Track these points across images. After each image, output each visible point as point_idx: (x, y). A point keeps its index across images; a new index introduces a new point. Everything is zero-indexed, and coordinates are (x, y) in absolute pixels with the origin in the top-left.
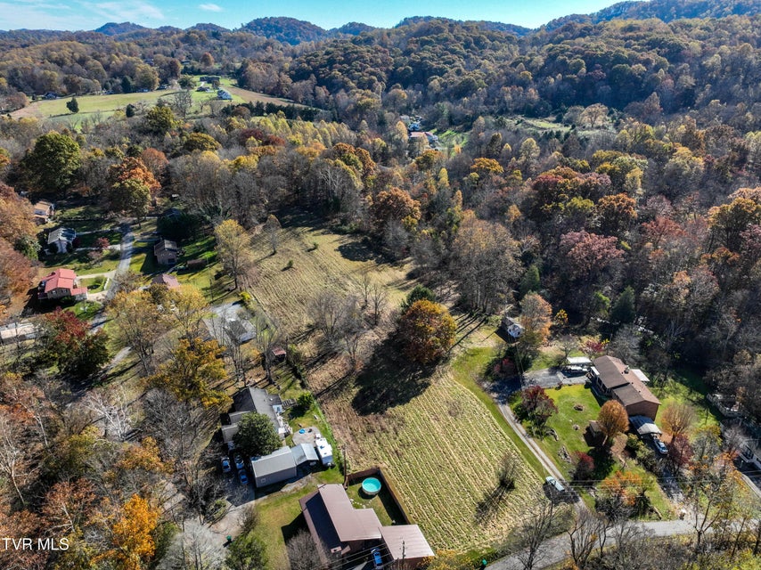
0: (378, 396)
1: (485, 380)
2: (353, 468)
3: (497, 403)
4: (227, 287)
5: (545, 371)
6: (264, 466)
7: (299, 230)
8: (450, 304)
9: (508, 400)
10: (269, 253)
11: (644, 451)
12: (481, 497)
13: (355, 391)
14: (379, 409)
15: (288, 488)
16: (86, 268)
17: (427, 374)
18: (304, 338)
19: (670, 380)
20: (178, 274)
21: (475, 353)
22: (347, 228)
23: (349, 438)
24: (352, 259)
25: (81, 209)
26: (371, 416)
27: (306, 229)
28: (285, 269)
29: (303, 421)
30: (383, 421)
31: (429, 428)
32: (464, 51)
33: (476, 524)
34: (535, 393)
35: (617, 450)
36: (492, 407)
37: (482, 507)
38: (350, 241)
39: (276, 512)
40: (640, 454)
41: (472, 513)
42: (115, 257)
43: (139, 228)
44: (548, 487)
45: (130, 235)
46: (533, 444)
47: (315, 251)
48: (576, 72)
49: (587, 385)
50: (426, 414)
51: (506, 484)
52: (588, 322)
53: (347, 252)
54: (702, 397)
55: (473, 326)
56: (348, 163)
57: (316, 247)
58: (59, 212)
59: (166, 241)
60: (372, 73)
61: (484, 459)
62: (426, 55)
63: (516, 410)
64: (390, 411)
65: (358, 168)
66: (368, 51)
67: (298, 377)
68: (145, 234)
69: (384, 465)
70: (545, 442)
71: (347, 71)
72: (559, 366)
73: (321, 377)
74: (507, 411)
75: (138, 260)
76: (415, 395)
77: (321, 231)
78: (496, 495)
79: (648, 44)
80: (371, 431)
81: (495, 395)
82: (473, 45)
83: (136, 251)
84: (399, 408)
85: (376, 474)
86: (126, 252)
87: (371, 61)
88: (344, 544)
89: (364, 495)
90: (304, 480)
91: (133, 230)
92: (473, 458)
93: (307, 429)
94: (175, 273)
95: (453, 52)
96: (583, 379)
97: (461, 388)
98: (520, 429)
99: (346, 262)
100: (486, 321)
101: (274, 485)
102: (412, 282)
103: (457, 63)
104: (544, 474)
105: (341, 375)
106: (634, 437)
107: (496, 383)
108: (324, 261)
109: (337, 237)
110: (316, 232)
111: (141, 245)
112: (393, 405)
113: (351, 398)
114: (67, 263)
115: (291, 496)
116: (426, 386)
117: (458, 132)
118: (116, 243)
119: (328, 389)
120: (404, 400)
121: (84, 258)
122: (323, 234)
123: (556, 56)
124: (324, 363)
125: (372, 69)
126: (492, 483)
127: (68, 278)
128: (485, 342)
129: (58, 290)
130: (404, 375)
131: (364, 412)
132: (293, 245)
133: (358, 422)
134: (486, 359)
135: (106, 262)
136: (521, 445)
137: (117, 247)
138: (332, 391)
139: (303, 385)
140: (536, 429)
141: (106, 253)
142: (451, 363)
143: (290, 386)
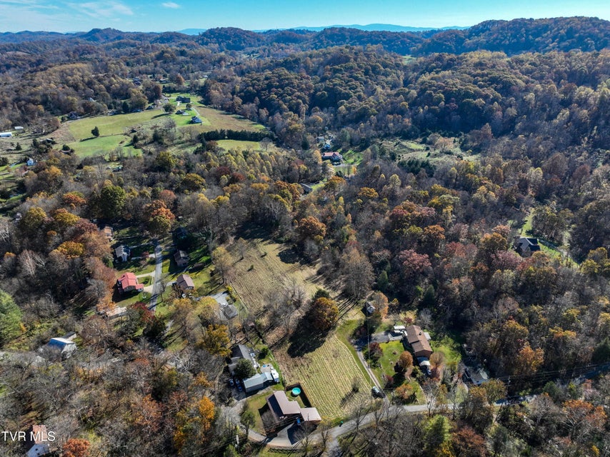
0: (300, 348)
1: (352, 338)
2: (289, 383)
3: (357, 351)
4: (218, 282)
5: (383, 333)
6: (249, 383)
7: (255, 240)
8: (339, 292)
9: (362, 349)
10: (239, 258)
11: (420, 374)
12: (344, 396)
13: (289, 345)
14: (300, 355)
15: (260, 393)
16: (139, 271)
17: (324, 335)
18: (263, 315)
19: (446, 336)
20: (190, 273)
21: (349, 323)
22: (283, 239)
23: (286, 369)
24: (287, 262)
25: (128, 229)
26: (297, 358)
27: (260, 240)
28: (249, 270)
29: (265, 361)
30: (302, 361)
31: (324, 364)
32: (364, 78)
33: (340, 407)
34: (374, 346)
35: (407, 374)
36: (354, 353)
37: (344, 400)
38: (285, 249)
39: (256, 403)
40: (418, 376)
41: (339, 402)
42: (153, 262)
43: (163, 242)
44: (373, 391)
45: (159, 247)
46: (370, 372)
47: (265, 257)
48: (437, 104)
49: (401, 341)
50: (322, 357)
51: (355, 390)
52: (413, 302)
53: (284, 257)
54: (459, 345)
55: (350, 307)
56: (283, 197)
57: (266, 254)
58: (116, 233)
59: (181, 252)
60: (299, 97)
61: (347, 379)
62: (337, 82)
63: (365, 354)
64: (305, 355)
65: (289, 199)
66: (296, 78)
67: (261, 337)
68: (166, 246)
69: (302, 382)
70: (376, 370)
71: (281, 95)
72: (390, 331)
73: (272, 337)
74: (361, 355)
75: (166, 264)
76: (318, 347)
77: (268, 241)
78: (350, 394)
79: (489, 81)
80: (296, 366)
81: (356, 347)
82: (371, 72)
83: (164, 258)
84: (310, 354)
85: (299, 386)
86: (158, 258)
87: (298, 86)
88: (285, 415)
89: (293, 395)
90: (267, 389)
91: (160, 243)
92: (342, 377)
93: (266, 365)
94: (188, 272)
95: (356, 79)
96: (400, 337)
97: (340, 343)
98: (365, 364)
99: (283, 264)
100: (357, 303)
101: (254, 391)
102: (320, 276)
103: (359, 89)
104: (373, 385)
105: (282, 336)
106: (417, 367)
107: (358, 340)
108: (271, 264)
109: (277, 245)
110: (265, 242)
111: (166, 253)
112: (307, 352)
113: (287, 348)
114: (129, 267)
115: (261, 396)
116: (323, 342)
117: (356, 152)
118: (152, 253)
119: (276, 344)
120: (312, 350)
121: (137, 264)
122: (269, 243)
123: (426, 89)
124: (273, 329)
125: (299, 94)
126: (349, 389)
127: (132, 278)
128: (355, 316)
129: (129, 287)
130: (313, 336)
131: (293, 356)
132: (253, 253)
133: (290, 361)
134: (354, 326)
135: (149, 266)
136: (365, 371)
137: (153, 256)
138: (278, 345)
139: (263, 342)
140: (373, 364)
141: (148, 260)
142: (337, 329)
143: (257, 342)
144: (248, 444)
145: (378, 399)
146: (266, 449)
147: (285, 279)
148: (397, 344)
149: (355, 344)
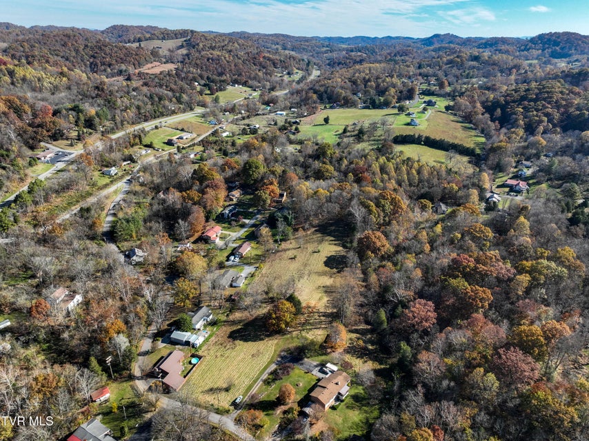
0: (242, 334)
1: (286, 351)
3: (274, 362)
5: (315, 363)
9: (279, 364)
10: (298, 246)
11: (293, 415)
12: (216, 386)
13: (240, 327)
14: (235, 338)
16: (229, 228)
17: (269, 336)
21: (302, 338)
22: (349, 245)
23: (213, 342)
24: (326, 266)
26: (229, 339)
28: (292, 258)
29: (209, 328)
30: (230, 344)
31: (238, 355)
33: (202, 392)
35: (282, 408)
36: (270, 363)
37: (211, 390)
38: (342, 254)
41: (206, 388)
42: (243, 226)
43: (264, 214)
45: (258, 216)
46: (260, 383)
47: (316, 254)
49: (317, 379)
50: (245, 350)
51: (227, 390)
53: (331, 261)
57: (318, 252)
58: (242, 196)
60: (547, 114)
63: (275, 369)
64: (237, 341)
67: (231, 311)
68: (263, 218)
70: (264, 386)
72: (322, 365)
73: (237, 315)
74: (273, 367)
75: (249, 231)
76: (252, 341)
78: (221, 389)
80: (222, 344)
81: (279, 359)
83: (253, 226)
84: (241, 342)
86: (249, 225)
87: (556, 102)
88: (159, 368)
89: (189, 362)
91: (261, 214)
93: (206, 331)
96: (321, 376)
97: (272, 348)
98: (265, 376)
99: (321, 265)
105: (244, 318)
106: (298, 409)
107: (288, 355)
108: (312, 261)
109: (340, 249)
110: (333, 242)
111: (257, 223)
112: (241, 340)
113: (234, 329)
114: (222, 223)
116: (262, 339)
118: (249, 219)
119: (233, 321)
120: (247, 340)
121: (230, 223)
122: (335, 244)
124: (246, 310)
126: (225, 386)
127: (216, 231)
130: (261, 331)
131: (229, 337)
132: (312, 246)
133: (223, 339)
134: (302, 343)
135: (237, 227)
136: (255, 382)
137: (247, 221)
138: (234, 323)
139: (228, 315)
140: (270, 381)
141: (240, 223)
142: (285, 336)
143: (224, 313)
144: (128, 372)
145: (232, 408)
146: (131, 383)
147: (306, 278)
148: (312, 379)
149: (282, 358)
